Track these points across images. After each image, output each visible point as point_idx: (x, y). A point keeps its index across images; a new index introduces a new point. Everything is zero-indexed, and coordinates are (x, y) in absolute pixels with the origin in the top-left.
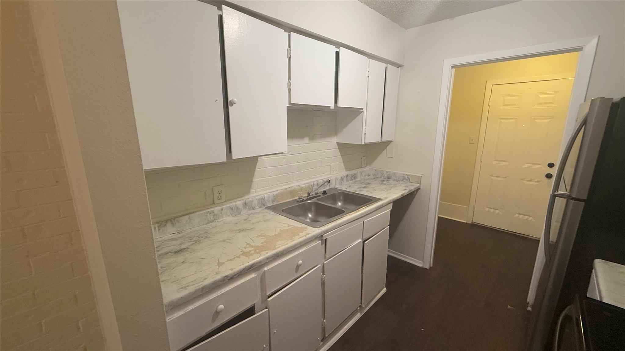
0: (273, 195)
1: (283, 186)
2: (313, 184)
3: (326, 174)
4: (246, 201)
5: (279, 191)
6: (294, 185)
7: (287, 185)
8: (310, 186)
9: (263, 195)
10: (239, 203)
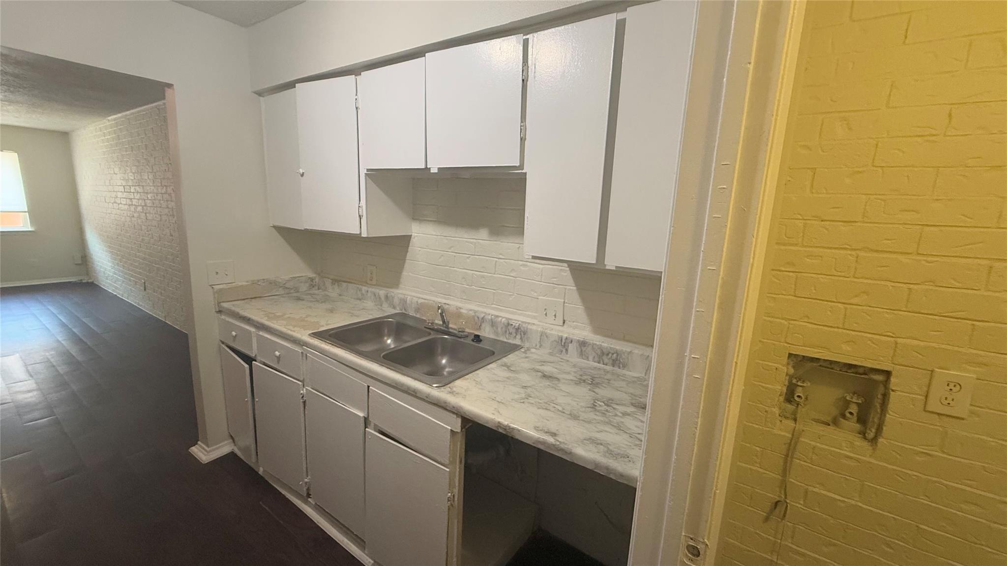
0: (417, 302)
1: (438, 298)
2: (483, 318)
3: (527, 313)
4: (388, 293)
5: (426, 301)
6: (453, 303)
7: (446, 299)
8: (476, 318)
9: (406, 296)
10: (382, 292)
